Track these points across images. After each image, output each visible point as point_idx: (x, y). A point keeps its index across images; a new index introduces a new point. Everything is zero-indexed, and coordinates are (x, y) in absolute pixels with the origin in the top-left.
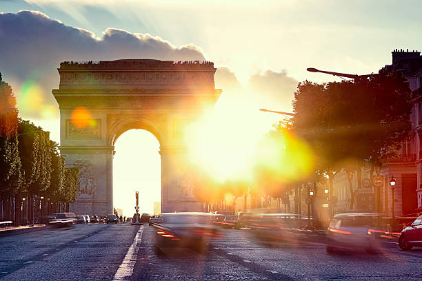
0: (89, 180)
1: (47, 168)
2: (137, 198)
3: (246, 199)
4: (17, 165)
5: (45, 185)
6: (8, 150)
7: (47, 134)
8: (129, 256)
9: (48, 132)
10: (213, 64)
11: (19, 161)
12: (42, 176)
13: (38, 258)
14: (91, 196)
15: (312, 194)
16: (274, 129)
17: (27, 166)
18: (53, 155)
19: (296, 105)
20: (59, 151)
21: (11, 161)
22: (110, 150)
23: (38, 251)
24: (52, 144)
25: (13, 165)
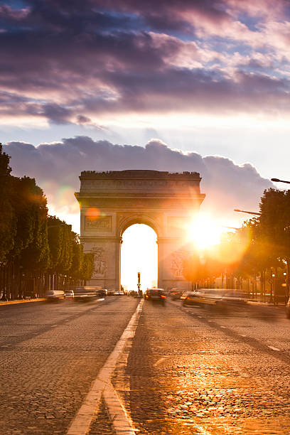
0: (102, 263)
1: (70, 253)
2: (139, 276)
3: (223, 280)
4: (47, 250)
5: (68, 267)
6: (40, 239)
7: (70, 226)
8: (132, 321)
10: (199, 174)
11: (48, 247)
12: (65, 259)
13: (62, 323)
14: (103, 276)
15: (273, 275)
16: (245, 225)
17: (54, 252)
18: (74, 243)
19: (262, 207)
20: (79, 240)
21: (42, 247)
22: (119, 241)
23: (62, 317)
24: (74, 234)
25: (44, 251)
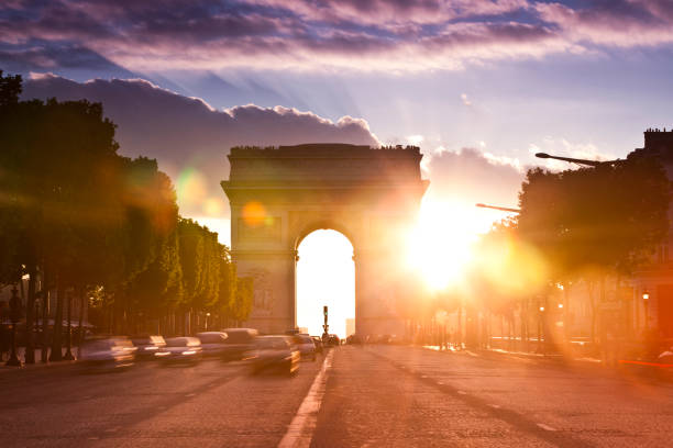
0: (267, 293)
1: (215, 278)
2: (325, 312)
3: (460, 317)
4: (177, 274)
5: (213, 298)
6: (167, 256)
7: (215, 235)
8: (316, 386)
9: (216, 234)
10: (418, 149)
11: (180, 269)
12: (208, 288)
13: (204, 389)
14: (268, 313)
15: (542, 309)
16: (494, 228)
17: (189, 276)
18: (223, 263)
19: (522, 197)
20: (229, 257)
21: (170, 270)
22: (293, 256)
23: (204, 381)
24: (221, 248)
25: (172, 275)
